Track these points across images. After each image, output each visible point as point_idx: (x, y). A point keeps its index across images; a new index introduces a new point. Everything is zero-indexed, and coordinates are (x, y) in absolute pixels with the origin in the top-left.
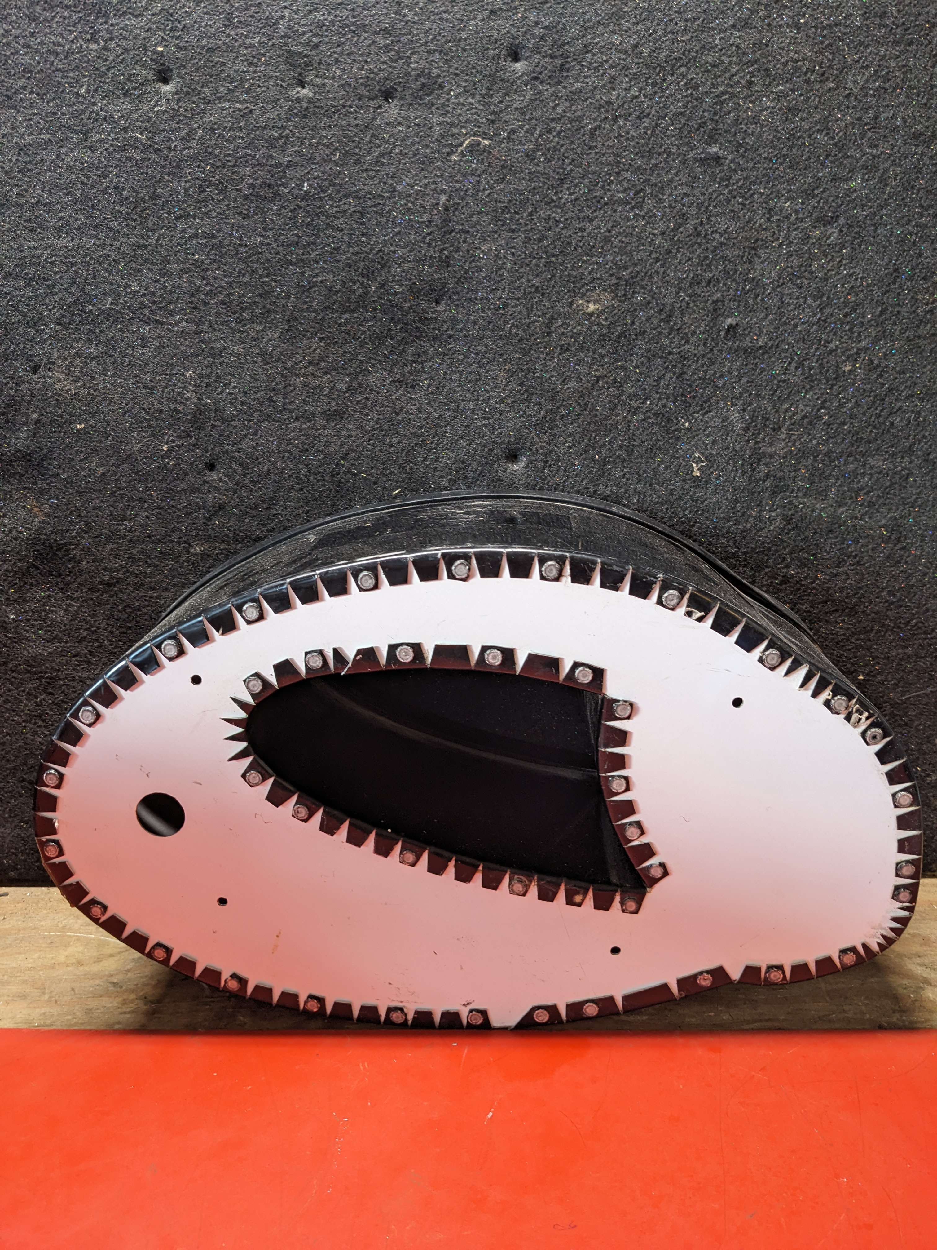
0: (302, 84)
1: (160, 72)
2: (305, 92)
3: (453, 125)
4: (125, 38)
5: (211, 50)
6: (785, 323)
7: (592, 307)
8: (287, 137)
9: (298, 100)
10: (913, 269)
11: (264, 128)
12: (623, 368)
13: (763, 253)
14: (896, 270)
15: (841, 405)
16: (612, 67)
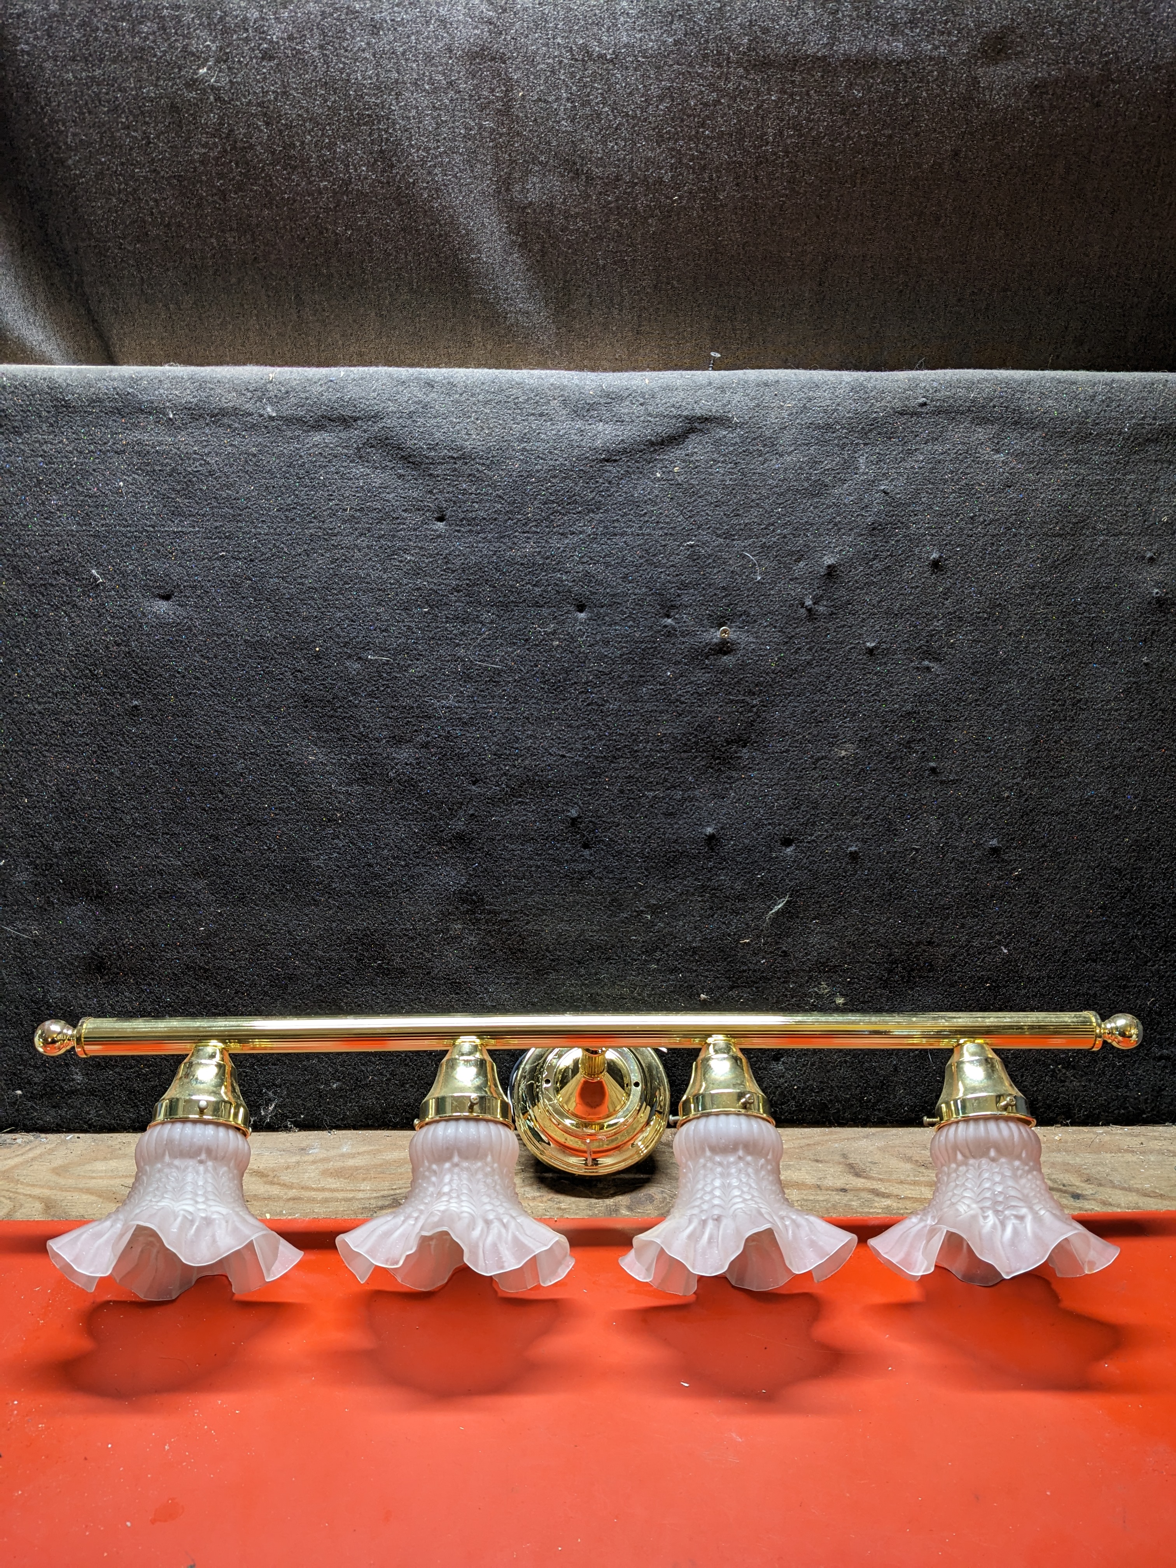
0: (668, 617)
1: (578, 606)
2: (670, 621)
3: (762, 644)
4: (557, 585)
5: (614, 595)
6: (967, 766)
7: (843, 753)
8: (656, 647)
9: (665, 626)
10: (1048, 736)
11: (642, 642)
12: (862, 791)
13: (954, 725)
14: (1038, 737)
15: (1001, 818)
16: (864, 614)
